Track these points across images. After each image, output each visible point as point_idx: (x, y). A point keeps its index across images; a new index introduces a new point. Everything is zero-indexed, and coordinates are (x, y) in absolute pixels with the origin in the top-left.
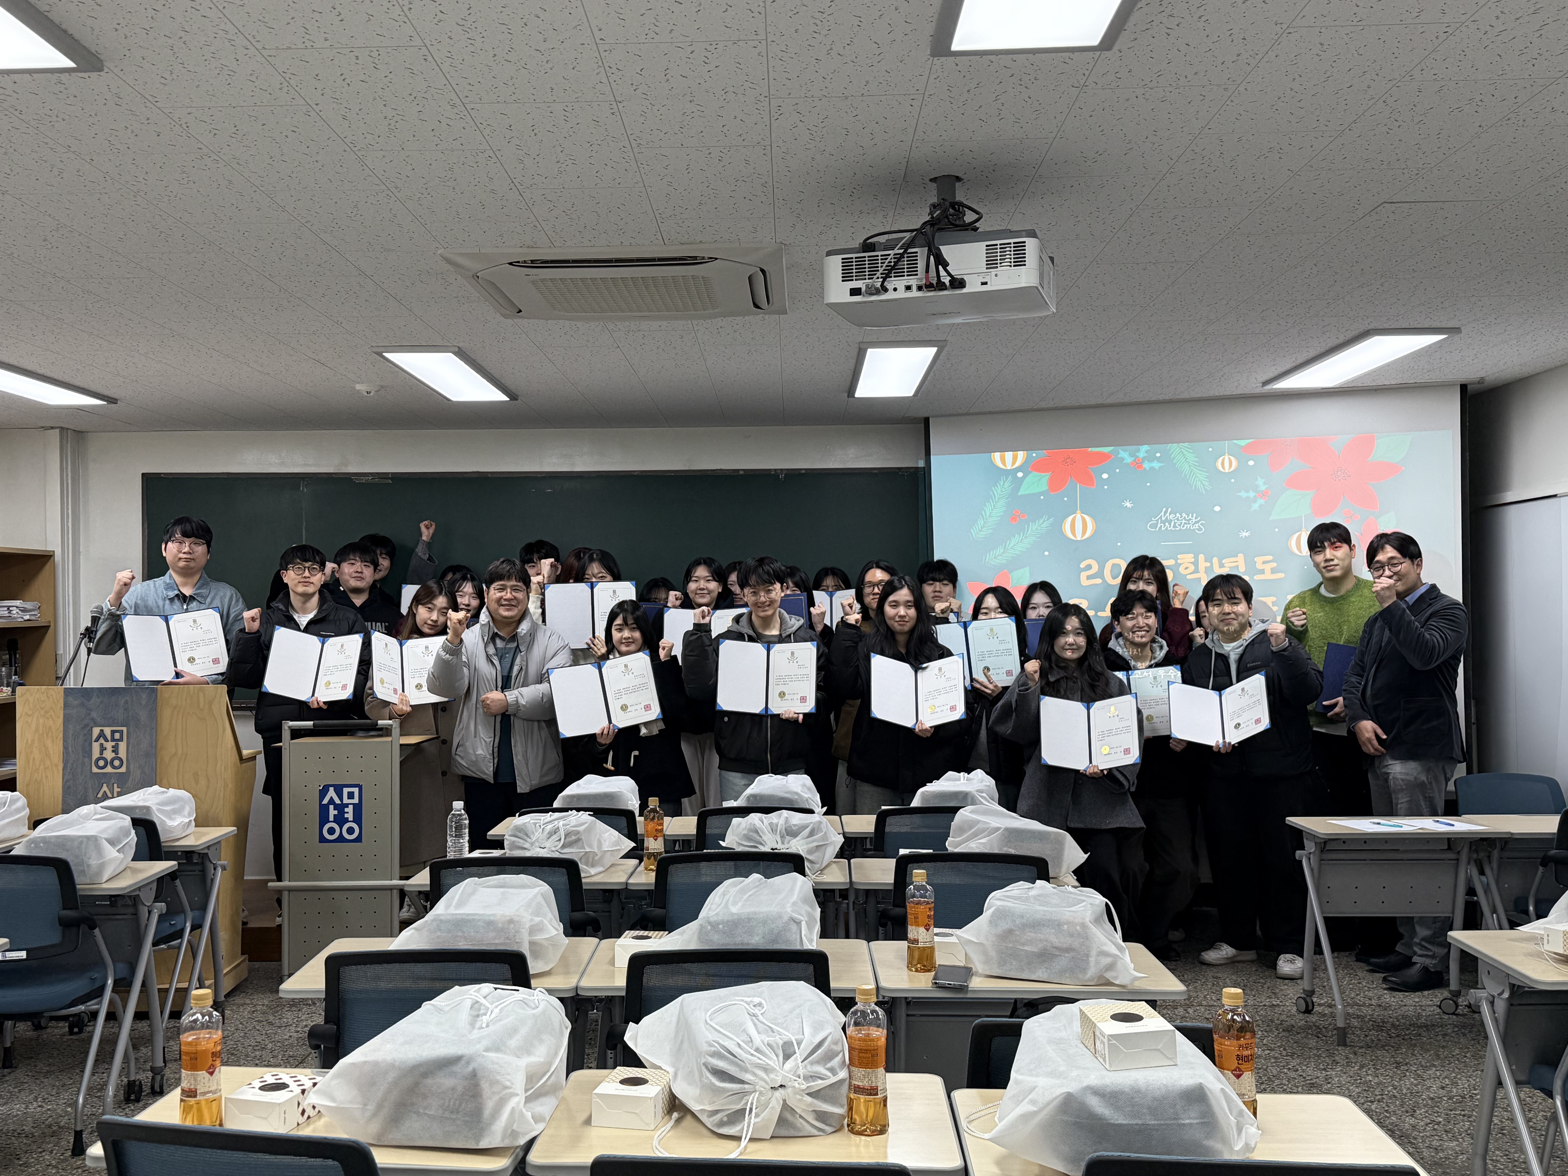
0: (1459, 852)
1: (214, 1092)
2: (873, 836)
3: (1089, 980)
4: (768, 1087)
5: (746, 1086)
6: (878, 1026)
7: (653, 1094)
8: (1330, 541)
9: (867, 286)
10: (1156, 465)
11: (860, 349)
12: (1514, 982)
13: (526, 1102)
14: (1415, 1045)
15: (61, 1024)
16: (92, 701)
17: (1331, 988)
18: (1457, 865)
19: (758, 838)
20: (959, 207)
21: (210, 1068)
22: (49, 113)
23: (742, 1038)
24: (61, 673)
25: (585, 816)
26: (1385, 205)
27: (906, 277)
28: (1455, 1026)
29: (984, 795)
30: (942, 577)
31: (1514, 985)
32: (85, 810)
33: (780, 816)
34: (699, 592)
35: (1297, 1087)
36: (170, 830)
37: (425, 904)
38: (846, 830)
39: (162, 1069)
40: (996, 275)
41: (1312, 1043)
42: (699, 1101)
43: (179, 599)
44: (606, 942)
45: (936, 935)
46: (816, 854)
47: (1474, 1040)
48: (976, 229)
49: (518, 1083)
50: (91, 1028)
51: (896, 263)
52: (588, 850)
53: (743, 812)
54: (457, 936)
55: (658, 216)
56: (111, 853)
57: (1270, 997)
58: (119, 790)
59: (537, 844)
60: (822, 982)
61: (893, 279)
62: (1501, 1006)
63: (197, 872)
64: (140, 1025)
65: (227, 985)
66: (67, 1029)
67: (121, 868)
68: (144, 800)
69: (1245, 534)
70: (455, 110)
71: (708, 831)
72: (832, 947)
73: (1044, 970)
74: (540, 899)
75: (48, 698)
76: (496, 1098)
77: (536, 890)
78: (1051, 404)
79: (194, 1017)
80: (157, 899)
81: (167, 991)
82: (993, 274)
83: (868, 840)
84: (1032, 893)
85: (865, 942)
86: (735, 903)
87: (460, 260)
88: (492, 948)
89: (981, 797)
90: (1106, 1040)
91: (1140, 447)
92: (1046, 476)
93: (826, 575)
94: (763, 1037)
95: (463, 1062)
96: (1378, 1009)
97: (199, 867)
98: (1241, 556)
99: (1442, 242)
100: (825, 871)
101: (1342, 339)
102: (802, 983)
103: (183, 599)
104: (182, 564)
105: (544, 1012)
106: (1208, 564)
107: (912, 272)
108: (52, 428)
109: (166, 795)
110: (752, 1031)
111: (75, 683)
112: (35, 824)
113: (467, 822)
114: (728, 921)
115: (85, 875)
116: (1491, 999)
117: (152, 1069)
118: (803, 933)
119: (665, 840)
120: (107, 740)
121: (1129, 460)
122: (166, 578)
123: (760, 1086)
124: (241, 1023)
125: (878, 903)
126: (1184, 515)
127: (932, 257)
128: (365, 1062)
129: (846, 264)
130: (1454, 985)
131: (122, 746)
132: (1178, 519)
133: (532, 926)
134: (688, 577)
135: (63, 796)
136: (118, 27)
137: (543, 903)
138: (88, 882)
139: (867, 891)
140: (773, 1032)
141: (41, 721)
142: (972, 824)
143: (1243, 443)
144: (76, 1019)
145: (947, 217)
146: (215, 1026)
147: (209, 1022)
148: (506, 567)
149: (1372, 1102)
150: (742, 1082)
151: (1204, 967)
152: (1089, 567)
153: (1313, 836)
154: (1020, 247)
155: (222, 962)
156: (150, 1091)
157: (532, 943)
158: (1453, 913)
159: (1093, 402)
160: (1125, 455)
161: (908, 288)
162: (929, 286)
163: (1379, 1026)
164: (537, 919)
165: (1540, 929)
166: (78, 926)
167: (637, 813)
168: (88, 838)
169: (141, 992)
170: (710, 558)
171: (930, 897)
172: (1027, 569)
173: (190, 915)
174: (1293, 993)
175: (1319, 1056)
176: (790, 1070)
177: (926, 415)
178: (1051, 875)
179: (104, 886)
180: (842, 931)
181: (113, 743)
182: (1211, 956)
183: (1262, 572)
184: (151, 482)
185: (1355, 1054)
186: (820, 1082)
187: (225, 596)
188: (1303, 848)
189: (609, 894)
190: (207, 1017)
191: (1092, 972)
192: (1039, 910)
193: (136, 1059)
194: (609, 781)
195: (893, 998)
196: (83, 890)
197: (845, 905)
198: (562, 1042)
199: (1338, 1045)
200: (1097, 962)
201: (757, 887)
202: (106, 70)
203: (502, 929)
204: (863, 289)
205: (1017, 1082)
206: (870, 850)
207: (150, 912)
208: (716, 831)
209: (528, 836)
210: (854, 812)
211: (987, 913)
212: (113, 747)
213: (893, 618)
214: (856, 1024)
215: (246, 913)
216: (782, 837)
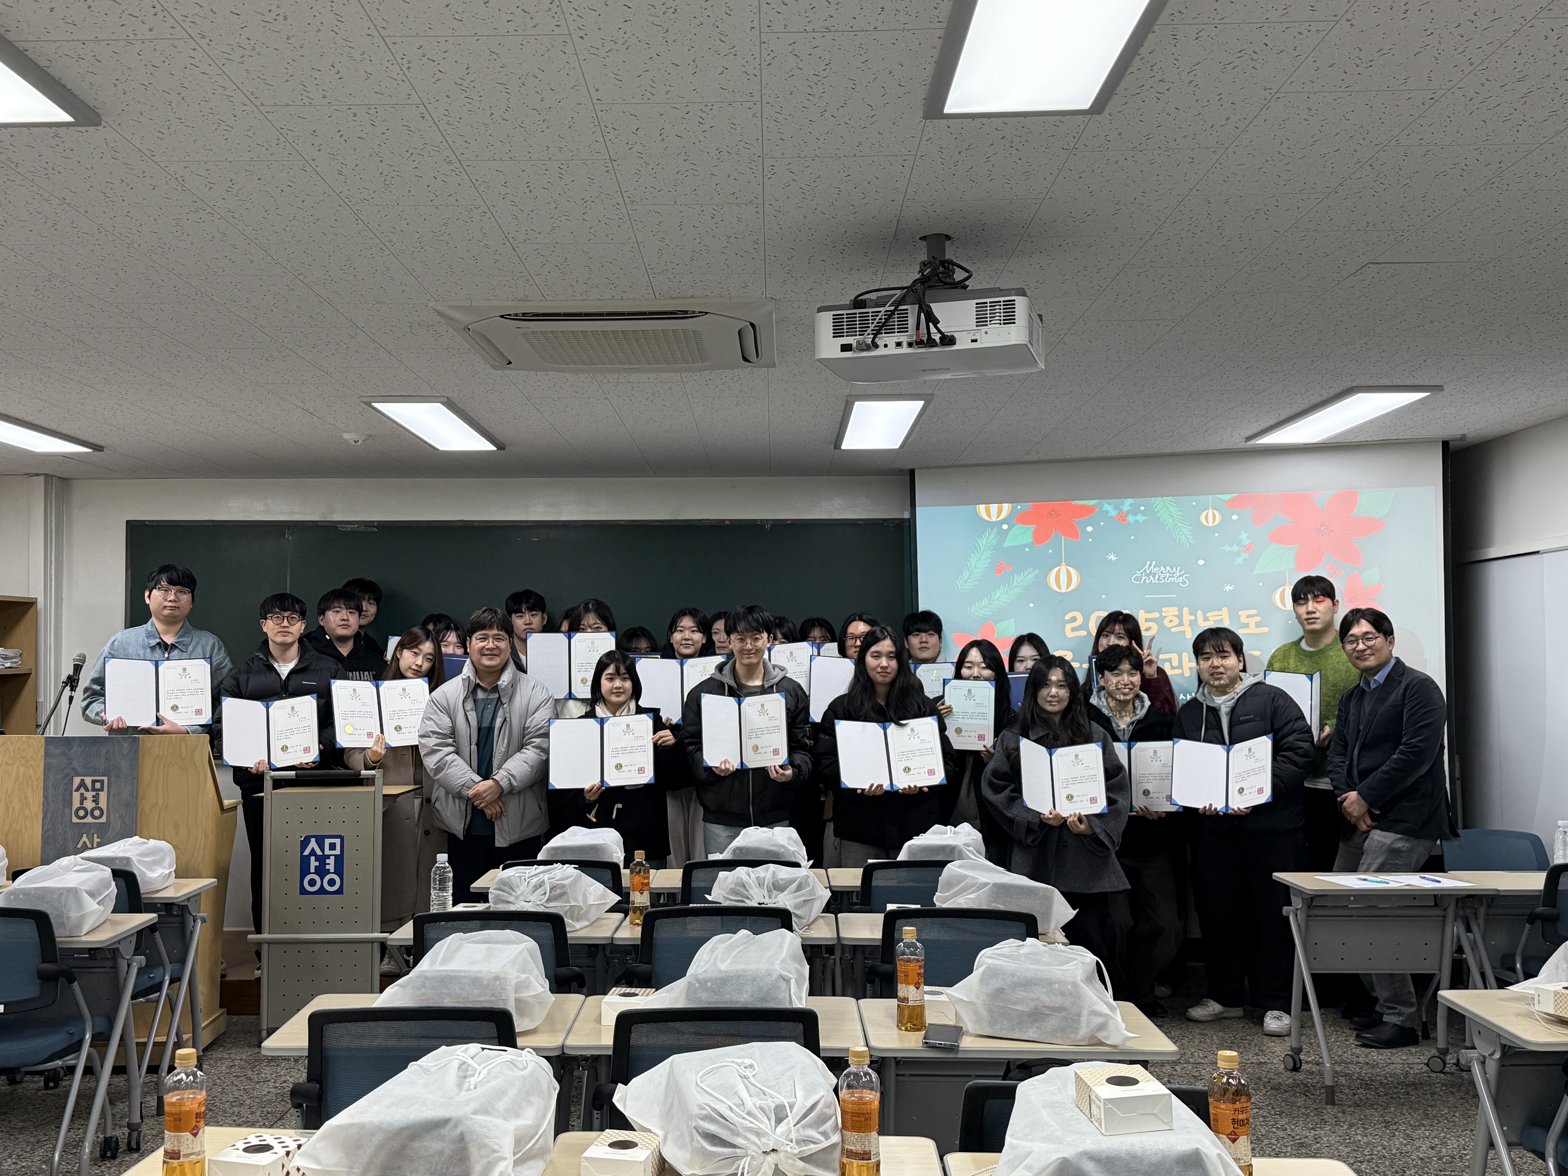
0: (1445, 909)
1: (198, 1154)
2: (859, 889)
3: (1080, 1040)
4: (760, 1152)
5: (738, 1150)
6: (872, 1089)
7: (642, 1159)
8: (1314, 593)
9: (858, 342)
10: (1140, 518)
11: (847, 402)
12: (1504, 1042)
13: (514, 1166)
14: (1403, 1104)
15: (36, 1078)
16: (74, 750)
17: (1319, 1046)
18: (1444, 921)
19: (745, 892)
20: (948, 266)
21: (194, 1129)
22: (45, 165)
23: (733, 1101)
24: (42, 721)
25: (570, 869)
26: (1371, 265)
27: (896, 334)
28: (1443, 1085)
29: (971, 848)
30: (927, 627)
31: (1505, 1045)
32: (65, 861)
33: (767, 870)
34: (684, 642)
35: (1286, 1147)
36: (150, 882)
37: (407, 958)
38: (832, 884)
39: (139, 1125)
40: (986, 333)
41: (1300, 1101)
42: (689, 1165)
43: (160, 647)
44: (592, 999)
45: (925, 993)
46: (805, 909)
47: (1463, 1098)
48: (966, 287)
49: (507, 1147)
50: (67, 1083)
51: (887, 320)
52: (573, 904)
53: (729, 865)
54: (441, 993)
55: (650, 271)
56: (91, 905)
57: (1257, 1055)
58: (99, 840)
59: (522, 898)
60: (811, 1042)
61: (884, 335)
62: (1492, 1067)
63: (176, 925)
64: (117, 1079)
65: (205, 1039)
66: (42, 1084)
67: (102, 920)
68: (125, 851)
69: (1229, 588)
70: (452, 167)
71: (694, 884)
72: (822, 1005)
73: (1035, 1030)
74: (526, 954)
75: (29, 747)
76: (484, 1161)
77: (522, 946)
78: (1036, 458)
79: (179, 1077)
80: (137, 952)
81: (144, 1045)
82: (984, 331)
83: (854, 894)
84: (1023, 951)
85: (854, 1000)
86: (723, 960)
87: (451, 313)
88: (478, 1006)
89: (969, 851)
90: (1102, 1105)
91: (1125, 501)
92: (1032, 528)
93: (814, 626)
94: (755, 1100)
95: (451, 1124)
96: (1366, 1067)
97: (178, 919)
98: (1225, 609)
99: (1425, 301)
100: (812, 926)
101: (1325, 396)
102: (793, 1044)
103: (165, 647)
104: (166, 612)
105: (532, 1073)
106: (1193, 618)
107: (903, 329)
108: (37, 475)
109: (146, 846)
110: (744, 1094)
111: (55, 732)
112: (14, 875)
113: (451, 875)
114: (717, 979)
115: (65, 928)
116: (1482, 1059)
117: (129, 1125)
118: (792, 991)
119: (651, 893)
120: (87, 790)
121: (1113, 513)
122: (148, 626)
123: (752, 1150)
124: (219, 1078)
125: (866, 959)
126: (1168, 568)
127: (922, 315)
128: (352, 1124)
129: (837, 320)
130: (1441, 1044)
131: (103, 796)
132: (1162, 572)
133: (519, 982)
134: (673, 627)
135: (43, 847)
136: (117, 82)
137: (530, 960)
138: (68, 934)
139: (855, 947)
140: (765, 1095)
141: (22, 770)
142: (960, 879)
143: (1227, 497)
144: (52, 1073)
145: (937, 275)
146: (199, 1086)
147: (194, 1082)
148: (488, 616)
149: (1361, 1162)
150: (733, 1146)
151: (1191, 1024)
152: (1074, 619)
153: (1300, 892)
154: (1009, 305)
155: (200, 1015)
156: (126, 1148)
157: (518, 1001)
158: (1440, 970)
159: (1077, 456)
160: (1109, 508)
161: (899, 344)
162: (920, 343)
163: (1367, 1084)
164: (523, 976)
165: (1530, 989)
166: (57, 980)
167: (622, 866)
168: (69, 890)
169: (119, 1046)
170: (694, 609)
171: (920, 955)
172: (1012, 620)
173: (169, 967)
174: (1280, 1050)
175: (1308, 1115)
176: (783, 1134)
177: (912, 467)
178: (1040, 931)
179: (84, 939)
180: (829, 989)
181: (94, 793)
182: (1197, 1012)
183: (1247, 626)
184: (135, 530)
185: (1344, 1113)
186: (812, 1146)
187: (207, 643)
188: (1290, 904)
189: (594, 949)
190: (191, 1077)
191: (1083, 1031)
192: (1030, 969)
193: (113, 1115)
194: (593, 833)
195: (882, 1058)
196: (61, 942)
197: (832, 961)
198: (550, 1105)
199: (1327, 1104)
200: (1088, 1023)
201: (746, 943)
202: (103, 123)
203: (488, 987)
204: (854, 345)
205: (1013, 1147)
206: (857, 904)
207: (129, 966)
208: (702, 884)
209: (513, 890)
210: (839, 866)
211: (977, 972)
212: (94, 797)
213: (875, 669)
214: (849, 1087)
215: (224, 965)
216: (769, 891)
